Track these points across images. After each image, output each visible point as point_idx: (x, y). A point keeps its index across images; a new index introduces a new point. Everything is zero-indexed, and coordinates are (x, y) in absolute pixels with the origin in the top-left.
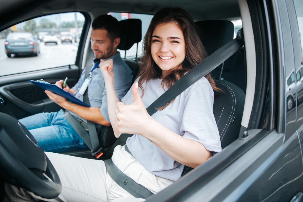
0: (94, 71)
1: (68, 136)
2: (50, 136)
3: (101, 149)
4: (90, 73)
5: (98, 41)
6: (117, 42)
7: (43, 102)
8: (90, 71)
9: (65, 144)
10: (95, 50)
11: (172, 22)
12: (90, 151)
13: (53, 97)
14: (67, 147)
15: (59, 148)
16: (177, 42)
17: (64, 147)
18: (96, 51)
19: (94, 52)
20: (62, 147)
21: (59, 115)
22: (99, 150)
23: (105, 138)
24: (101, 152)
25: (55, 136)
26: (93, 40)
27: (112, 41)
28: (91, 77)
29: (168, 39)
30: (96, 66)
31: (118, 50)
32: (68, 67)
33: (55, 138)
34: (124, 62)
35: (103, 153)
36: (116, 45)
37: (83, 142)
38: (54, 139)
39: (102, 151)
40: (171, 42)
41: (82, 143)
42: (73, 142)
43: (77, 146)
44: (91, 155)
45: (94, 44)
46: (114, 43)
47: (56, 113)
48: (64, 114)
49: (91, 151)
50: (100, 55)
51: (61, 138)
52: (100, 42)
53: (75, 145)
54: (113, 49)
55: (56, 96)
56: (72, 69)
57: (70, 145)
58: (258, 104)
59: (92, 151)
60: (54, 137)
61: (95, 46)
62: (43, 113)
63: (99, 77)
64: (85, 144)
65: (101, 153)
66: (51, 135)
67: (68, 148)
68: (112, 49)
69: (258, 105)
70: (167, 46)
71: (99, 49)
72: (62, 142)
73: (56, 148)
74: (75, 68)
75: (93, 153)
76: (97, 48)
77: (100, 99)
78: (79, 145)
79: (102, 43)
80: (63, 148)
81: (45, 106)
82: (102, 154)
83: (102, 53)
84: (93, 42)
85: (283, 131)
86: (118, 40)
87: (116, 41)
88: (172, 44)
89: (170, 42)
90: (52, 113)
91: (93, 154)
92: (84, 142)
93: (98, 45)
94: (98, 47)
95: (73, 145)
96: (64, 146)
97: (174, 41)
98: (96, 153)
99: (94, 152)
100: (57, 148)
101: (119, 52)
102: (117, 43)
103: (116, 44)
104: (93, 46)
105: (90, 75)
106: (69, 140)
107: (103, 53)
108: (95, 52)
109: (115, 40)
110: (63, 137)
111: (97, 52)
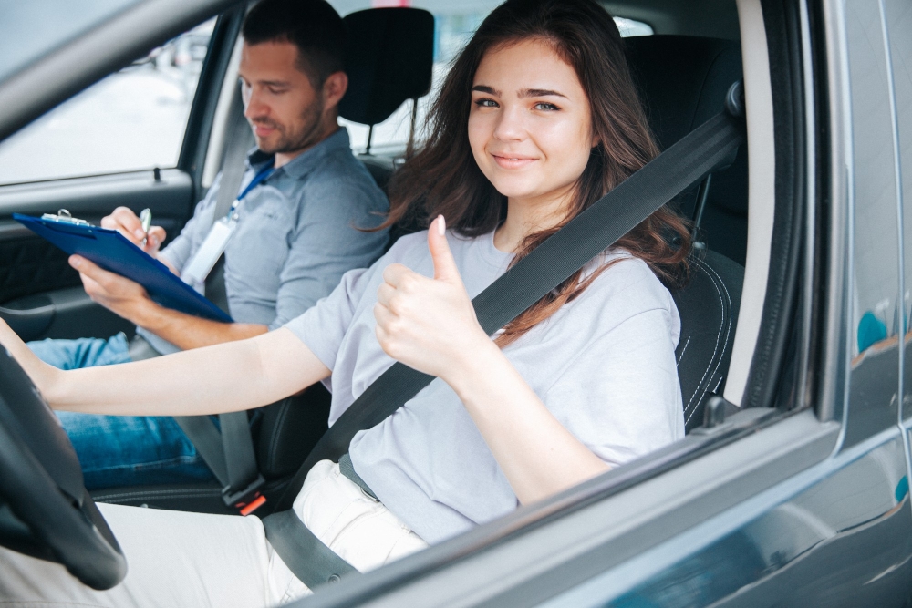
0: (252, 195)
1: (142, 429)
2: (75, 422)
3: (261, 481)
4: (236, 204)
5: (265, 84)
6: (336, 89)
7: (48, 302)
8: (236, 195)
9: (128, 453)
10: (257, 120)
11: (537, 36)
12: (218, 490)
13: (97, 282)
14: (134, 466)
15: (107, 471)
16: (555, 108)
17: (124, 466)
18: (261, 125)
19: (254, 127)
20: (117, 467)
21: (113, 350)
22: (252, 487)
23: (277, 441)
24: (257, 494)
25: (95, 425)
26: (249, 85)
27: (319, 86)
28: (236, 216)
29: (520, 95)
30: (260, 178)
31: (342, 121)
32: (152, 174)
33: (95, 432)
34: (363, 166)
35: (266, 497)
36: (331, 101)
37: (194, 453)
38: (90, 433)
39: (262, 490)
40: (534, 108)
41: (189, 458)
42: (158, 448)
43: (173, 466)
44: (223, 503)
45: (252, 99)
46: (326, 92)
47: (97, 343)
48: (129, 348)
49: (223, 487)
50: (274, 140)
51: (117, 434)
52: (275, 88)
53: (164, 461)
54: (324, 114)
55: (108, 277)
56: (166, 183)
57: (147, 462)
58: (773, 327)
59: (227, 488)
60: (92, 429)
61: (257, 105)
62: (49, 342)
63: (267, 219)
64: (200, 462)
65: (259, 496)
66: (78, 419)
67: (138, 473)
68: (319, 114)
69: (772, 332)
70: (517, 119)
71: (272, 116)
72: (117, 446)
73: (95, 469)
74: (176, 179)
75: (230, 496)
76: (263, 113)
77: (271, 296)
78: (178, 461)
79: (283, 92)
80: (121, 470)
81: (54, 315)
82: (262, 501)
83: (281, 128)
84: (250, 91)
85: (837, 416)
86: (339, 82)
87: (333, 84)
88: (536, 114)
89: (528, 105)
90: (81, 341)
91: (228, 500)
92: (197, 453)
93: (267, 99)
94: (269, 109)
95: (159, 462)
96: (126, 462)
97: (543, 102)
98: (240, 495)
99: (232, 492)
100: (99, 469)
101: (344, 129)
102: (336, 93)
103: (331, 95)
104: (251, 106)
105: (233, 209)
106: (146, 442)
107: (288, 131)
108: (258, 128)
109: (329, 81)
110: (124, 429)
111: (266, 126)
